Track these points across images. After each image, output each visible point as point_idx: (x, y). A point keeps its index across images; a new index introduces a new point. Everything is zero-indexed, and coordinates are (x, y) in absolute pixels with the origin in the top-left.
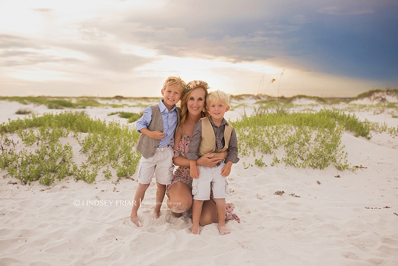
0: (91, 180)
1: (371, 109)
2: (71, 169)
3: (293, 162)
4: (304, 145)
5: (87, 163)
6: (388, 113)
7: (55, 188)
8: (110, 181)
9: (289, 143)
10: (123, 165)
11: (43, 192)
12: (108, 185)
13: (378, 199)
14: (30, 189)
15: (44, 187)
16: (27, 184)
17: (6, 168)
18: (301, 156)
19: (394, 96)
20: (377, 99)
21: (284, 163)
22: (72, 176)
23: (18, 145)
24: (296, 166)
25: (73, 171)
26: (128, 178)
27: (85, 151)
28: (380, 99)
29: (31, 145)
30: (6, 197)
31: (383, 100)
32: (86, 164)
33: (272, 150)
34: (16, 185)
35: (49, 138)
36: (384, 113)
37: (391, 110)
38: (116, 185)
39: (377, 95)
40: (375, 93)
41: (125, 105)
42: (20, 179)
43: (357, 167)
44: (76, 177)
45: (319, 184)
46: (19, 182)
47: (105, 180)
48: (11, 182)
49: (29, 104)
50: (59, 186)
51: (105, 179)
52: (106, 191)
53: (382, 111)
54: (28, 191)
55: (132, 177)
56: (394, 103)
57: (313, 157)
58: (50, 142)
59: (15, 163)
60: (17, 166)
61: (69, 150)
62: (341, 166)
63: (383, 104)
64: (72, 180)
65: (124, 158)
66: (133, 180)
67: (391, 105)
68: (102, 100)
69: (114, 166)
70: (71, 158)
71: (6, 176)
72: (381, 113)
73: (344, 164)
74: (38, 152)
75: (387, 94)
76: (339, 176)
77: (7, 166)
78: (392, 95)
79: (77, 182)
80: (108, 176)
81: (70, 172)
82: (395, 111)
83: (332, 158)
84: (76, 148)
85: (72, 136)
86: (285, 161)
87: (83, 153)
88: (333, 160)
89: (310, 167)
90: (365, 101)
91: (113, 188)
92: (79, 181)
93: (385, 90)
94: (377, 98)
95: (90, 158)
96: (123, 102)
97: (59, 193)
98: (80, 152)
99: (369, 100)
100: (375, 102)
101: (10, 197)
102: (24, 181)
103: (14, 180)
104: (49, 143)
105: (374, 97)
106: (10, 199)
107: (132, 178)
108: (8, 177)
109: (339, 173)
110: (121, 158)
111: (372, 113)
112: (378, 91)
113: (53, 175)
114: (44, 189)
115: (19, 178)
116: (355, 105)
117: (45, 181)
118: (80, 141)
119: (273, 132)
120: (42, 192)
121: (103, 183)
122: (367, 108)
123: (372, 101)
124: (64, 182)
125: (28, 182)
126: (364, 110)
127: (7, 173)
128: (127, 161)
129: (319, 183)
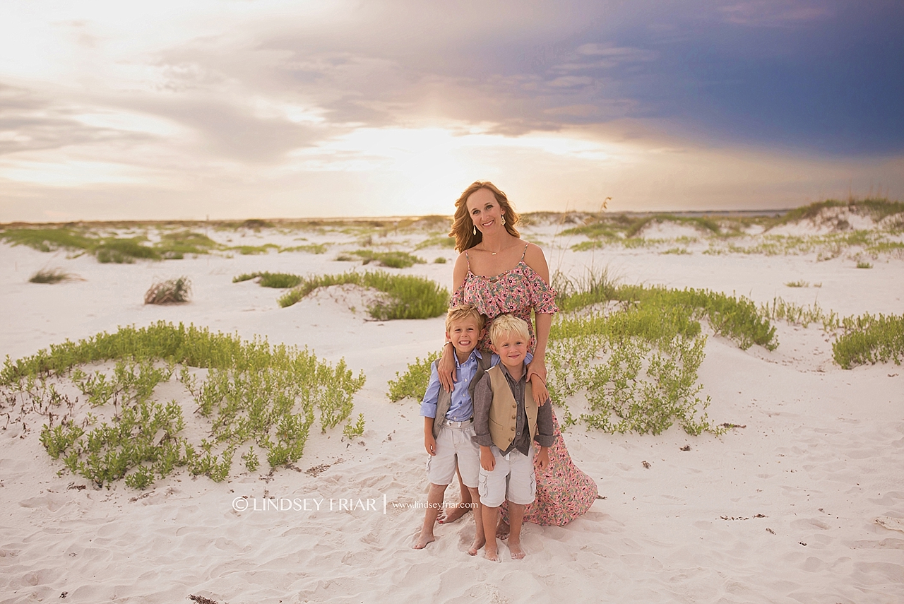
0: (220, 474)
1: (812, 249)
2: (183, 453)
3: (602, 423)
4: (624, 386)
5: (212, 439)
6: (849, 258)
7: (155, 493)
8: (256, 476)
9: (596, 384)
10: (280, 442)
11: (136, 502)
12: (254, 485)
13: (750, 497)
14: (110, 498)
15: (136, 493)
16: (104, 488)
17: (62, 455)
18: (617, 409)
19: (865, 215)
20: (830, 223)
21: (585, 425)
22: (186, 468)
23: (77, 406)
24: (607, 430)
25: (186, 457)
26: (288, 467)
27: (205, 411)
28: (836, 222)
29: (102, 404)
30: (72, 517)
31: (842, 224)
32: (209, 441)
33: (562, 399)
34: (84, 490)
35: (134, 388)
36: (841, 257)
37: (855, 249)
38: (267, 482)
39: (828, 213)
40: (825, 209)
41: (270, 246)
42: (89, 478)
43: (726, 425)
44: (193, 468)
45: (647, 467)
46: (88, 484)
47: (246, 474)
48: (74, 485)
49: (53, 250)
50: (162, 490)
51: (246, 470)
52: (251, 497)
53: (836, 253)
54: (108, 501)
55: (296, 465)
56: (865, 232)
57: (640, 411)
58: (138, 395)
59: (76, 445)
60: (81, 451)
61: (175, 413)
62: (694, 428)
63: (840, 234)
64: (184, 474)
65: (280, 425)
66: (300, 471)
67: (858, 238)
68: (217, 230)
69: (264, 444)
70: (180, 429)
71: (62, 472)
72: (833, 256)
73: (698, 422)
74: (117, 419)
75: (851, 210)
76: (688, 447)
77: (63, 451)
78: (861, 213)
79: (194, 478)
80: (252, 466)
81: (181, 458)
82: (864, 253)
83: (678, 412)
84: (188, 405)
85: (177, 379)
86: (586, 421)
87: (200, 416)
88: (678, 415)
89: (634, 431)
90: (803, 229)
91: (263, 491)
92: (198, 476)
93: (847, 203)
94: (829, 219)
95: (216, 427)
96: (266, 237)
97: (165, 505)
98: (197, 414)
99: (812, 224)
100: (825, 230)
101: (78, 518)
102: (98, 481)
103: (80, 480)
104: (135, 397)
105: (822, 217)
106: (78, 521)
107: (296, 467)
108: (66, 472)
109: (690, 440)
110: (275, 426)
111: (814, 257)
112: (830, 204)
113: (149, 465)
114: (137, 498)
115: (87, 474)
116: (779, 238)
117: (137, 482)
118: (194, 389)
119: (568, 357)
120: (133, 502)
121: (243, 482)
122: (803, 246)
123: (817, 228)
124: (170, 482)
125: (105, 483)
126: (798, 252)
127: (64, 466)
128: (285, 432)
129: (646, 465)
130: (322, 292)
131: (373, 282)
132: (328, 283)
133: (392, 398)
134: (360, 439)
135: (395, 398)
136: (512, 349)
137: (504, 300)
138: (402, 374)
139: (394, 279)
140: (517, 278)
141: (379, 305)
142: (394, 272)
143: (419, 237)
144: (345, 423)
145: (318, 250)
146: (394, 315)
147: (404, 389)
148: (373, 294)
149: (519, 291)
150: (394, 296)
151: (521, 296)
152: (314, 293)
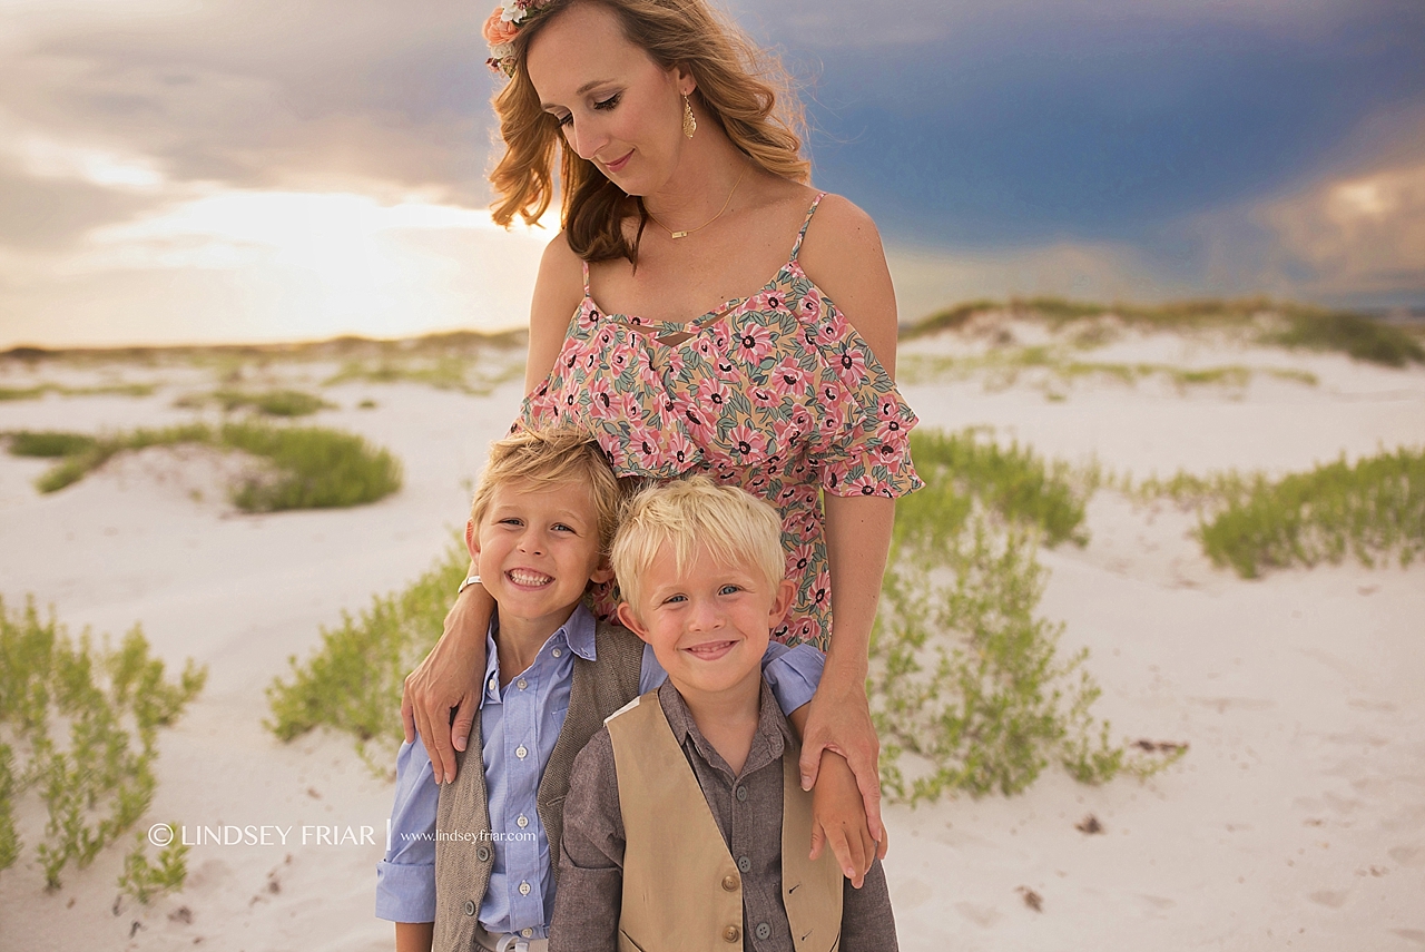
1: (972, 374)
6: (1033, 387)
20: (985, 336)
28: (994, 335)
31: (1004, 338)
36: (1020, 385)
37: (1037, 374)
39: (982, 320)
40: (977, 315)
41: (50, 387)
43: (1145, 746)
45: (1035, 906)
53: (1011, 380)
56: (1042, 350)
63: (1008, 352)
67: (1034, 358)
72: (1007, 384)
73: (1096, 747)
75: (1016, 317)
76: (1094, 821)
89: (960, 791)
90: (948, 344)
93: (1010, 305)
94: (986, 330)
99: (958, 339)
100: (980, 348)
105: (975, 327)
111: (979, 386)
112: (983, 308)
122: (958, 370)
123: (968, 344)
129: (1032, 902)
130: (130, 463)
131: (237, 439)
132: (142, 442)
133: (279, 732)
134: (176, 899)
135: (290, 731)
136: (699, 615)
137: (711, 418)
138: (304, 662)
139: (282, 435)
140: (776, 328)
141: (252, 485)
142: (281, 424)
143: (325, 369)
144: (127, 842)
145: (139, 391)
146: (282, 503)
147: (313, 703)
148: (238, 464)
149: (790, 381)
150: (282, 466)
151: (799, 399)
152: (113, 465)
